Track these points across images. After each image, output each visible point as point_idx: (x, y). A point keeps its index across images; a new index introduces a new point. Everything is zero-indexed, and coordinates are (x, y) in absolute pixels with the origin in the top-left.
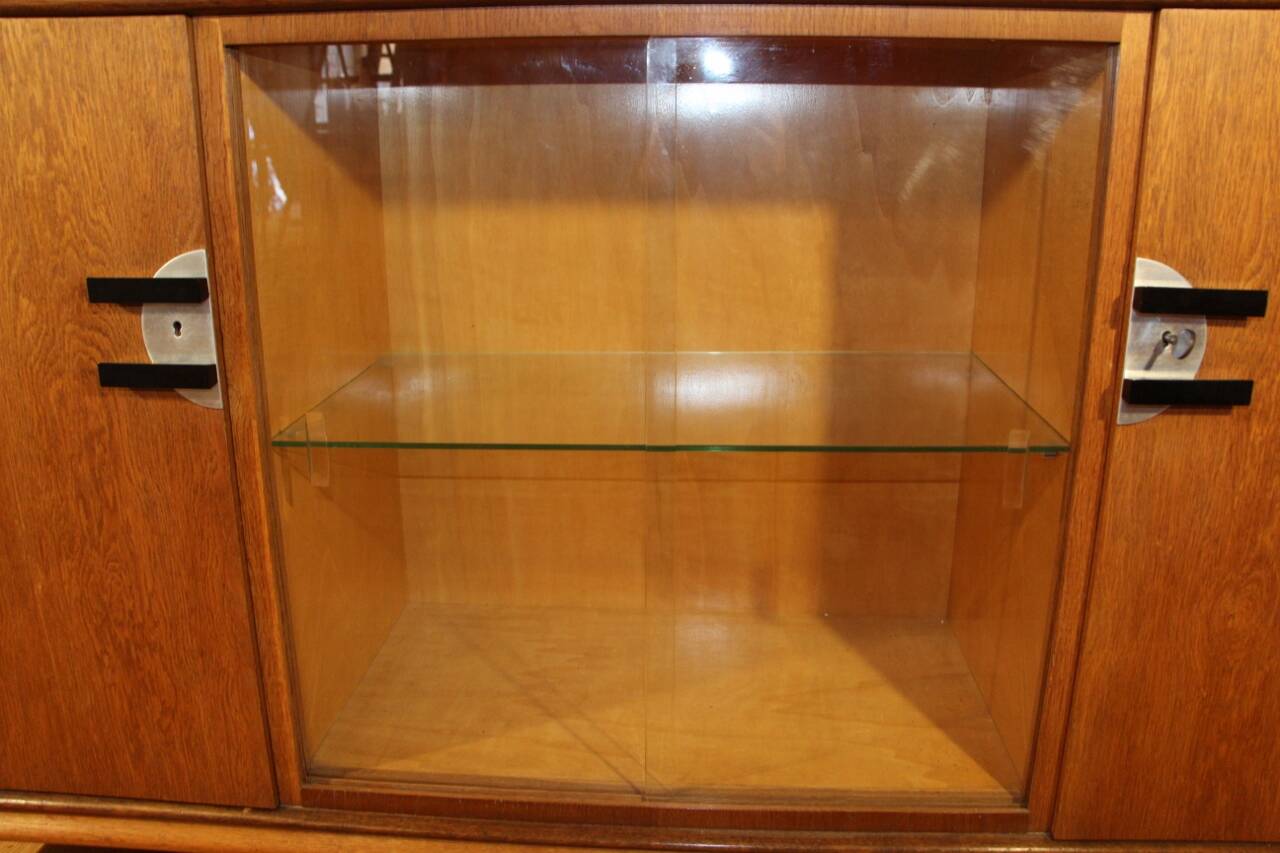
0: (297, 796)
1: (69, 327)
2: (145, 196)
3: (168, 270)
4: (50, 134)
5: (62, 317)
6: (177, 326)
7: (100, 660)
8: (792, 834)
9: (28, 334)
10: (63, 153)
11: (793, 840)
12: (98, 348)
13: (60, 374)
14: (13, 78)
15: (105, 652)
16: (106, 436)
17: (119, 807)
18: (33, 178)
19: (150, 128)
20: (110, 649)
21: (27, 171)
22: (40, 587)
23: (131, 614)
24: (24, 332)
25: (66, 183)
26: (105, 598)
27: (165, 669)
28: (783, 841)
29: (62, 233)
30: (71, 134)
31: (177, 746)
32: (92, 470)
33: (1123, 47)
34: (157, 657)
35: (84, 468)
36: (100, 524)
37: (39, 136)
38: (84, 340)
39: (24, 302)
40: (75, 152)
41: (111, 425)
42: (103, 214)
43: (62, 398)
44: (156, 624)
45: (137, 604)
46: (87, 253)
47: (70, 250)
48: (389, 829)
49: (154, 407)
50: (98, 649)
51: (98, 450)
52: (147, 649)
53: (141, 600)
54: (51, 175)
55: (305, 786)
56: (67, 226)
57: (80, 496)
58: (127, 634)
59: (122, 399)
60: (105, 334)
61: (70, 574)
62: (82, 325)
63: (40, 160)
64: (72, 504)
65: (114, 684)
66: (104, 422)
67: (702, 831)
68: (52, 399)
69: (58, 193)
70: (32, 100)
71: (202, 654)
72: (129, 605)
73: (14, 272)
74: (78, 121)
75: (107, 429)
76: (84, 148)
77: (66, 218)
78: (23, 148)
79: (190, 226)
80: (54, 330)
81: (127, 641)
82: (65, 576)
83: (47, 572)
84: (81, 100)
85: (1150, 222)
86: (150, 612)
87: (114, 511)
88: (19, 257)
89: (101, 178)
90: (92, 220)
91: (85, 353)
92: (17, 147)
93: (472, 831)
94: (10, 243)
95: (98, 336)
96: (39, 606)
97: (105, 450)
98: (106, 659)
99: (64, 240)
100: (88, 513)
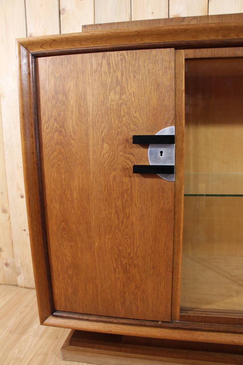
0: (178, 317)
1: (121, 153)
2: (154, 108)
4: (122, 88)
5: (118, 150)
6: (161, 152)
7: (115, 270)
9: (105, 156)
10: (126, 94)
12: (130, 160)
13: (115, 170)
14: (112, 70)
15: (118, 267)
16: (129, 191)
17: (115, 321)
18: (114, 103)
19: (158, 85)
20: (119, 266)
21: (112, 101)
22: (97, 244)
23: (129, 254)
24: (104, 155)
25: (126, 104)
26: (120, 248)
27: (139, 273)
29: (122, 121)
30: (129, 88)
31: (139, 299)
32: (122, 203)
34: (136, 269)
35: (119, 203)
36: (123, 222)
37: (118, 89)
38: (126, 158)
39: (105, 145)
40: (130, 94)
41: (132, 187)
42: (138, 114)
43: (115, 178)
44: (138, 257)
45: (132, 251)
46: (130, 128)
47: (124, 127)
49: (149, 182)
50: (115, 266)
51: (126, 196)
52: (133, 266)
53: (134, 249)
54: (121, 101)
55: (182, 314)
56: (124, 119)
57: (117, 212)
58: (126, 261)
59: (138, 179)
60: (134, 156)
61: (109, 239)
62: (125, 153)
63: (117, 97)
64: (113, 215)
65: (119, 278)
66: (129, 186)
68: (111, 179)
69: (122, 108)
70: (117, 77)
71: (153, 268)
72: (129, 251)
73: (103, 135)
74: (132, 84)
75: (130, 189)
76: (134, 92)
77: (124, 116)
78: (112, 93)
79: (170, 118)
80: (115, 154)
81: (126, 263)
82: (107, 240)
83: (100, 239)
84: (135, 76)
86: (136, 253)
87: (128, 218)
88: (105, 129)
89: (139, 102)
90: (134, 117)
91: (125, 162)
92: (110, 93)
94: (103, 125)
95: (131, 156)
96: (96, 251)
97: (128, 196)
98: (117, 270)
99: (123, 123)
100: (118, 219)
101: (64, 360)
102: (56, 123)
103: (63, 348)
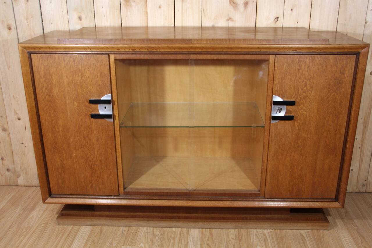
0: (123, 193)
1: (84, 107)
2: (100, 85)
3: (104, 98)
4: (82, 74)
5: (83, 105)
6: (105, 107)
7: (85, 168)
8: (216, 197)
9: (76, 108)
10: (84, 77)
11: (216, 198)
12: (89, 111)
13: (81, 115)
14: (76, 64)
15: (87, 166)
16: (90, 127)
17: (88, 197)
18: (78, 81)
19: (101, 73)
20: (88, 166)
21: (77, 80)
22: (74, 155)
23: (93, 159)
24: (75, 108)
25: (85, 82)
26: (88, 156)
27: (99, 169)
28: (215, 198)
29: (83, 91)
30: (86, 74)
31: (100, 184)
32: (87, 133)
33: (270, 60)
34: (97, 167)
35: (85, 132)
36: (88, 142)
37: (80, 74)
38: (87, 110)
39: (75, 103)
40: (87, 77)
41: (91, 124)
42: (91, 87)
43: (82, 120)
44: (97, 161)
45: (94, 157)
46: (88, 94)
47: (85, 94)
48: (141, 198)
49: (100, 121)
50: (85, 166)
51: (88, 129)
52: (95, 165)
53: (95, 156)
54: (82, 81)
55: (124, 191)
56: (85, 90)
57: (84, 137)
58: (91, 163)
59: (93, 120)
60: (91, 108)
61: (81, 152)
62: (86, 107)
63: (80, 78)
64: (82, 139)
65: (88, 173)
66: (90, 124)
67: (200, 197)
68: (79, 120)
69: (83, 84)
70: (79, 68)
71: (106, 166)
72: (92, 157)
73: (74, 97)
74: (87, 72)
75: (90, 126)
76: (88, 77)
77: (84, 88)
78: (77, 76)
79: (108, 90)
80: (81, 108)
81: (91, 164)
82: (80, 152)
83: (76, 152)
84: (88, 68)
85: (275, 89)
86: (96, 159)
87: (91, 140)
88: (75, 95)
89: (91, 82)
90: (89, 89)
91: (87, 112)
92: (75, 76)
93: (157, 198)
94: (73, 93)
95: (89, 109)
96: (74, 158)
97: (90, 129)
98: (87, 168)
99: (84, 92)
100: (85, 141)
101: (58, 225)
102: (46, 91)
103: (58, 218)
